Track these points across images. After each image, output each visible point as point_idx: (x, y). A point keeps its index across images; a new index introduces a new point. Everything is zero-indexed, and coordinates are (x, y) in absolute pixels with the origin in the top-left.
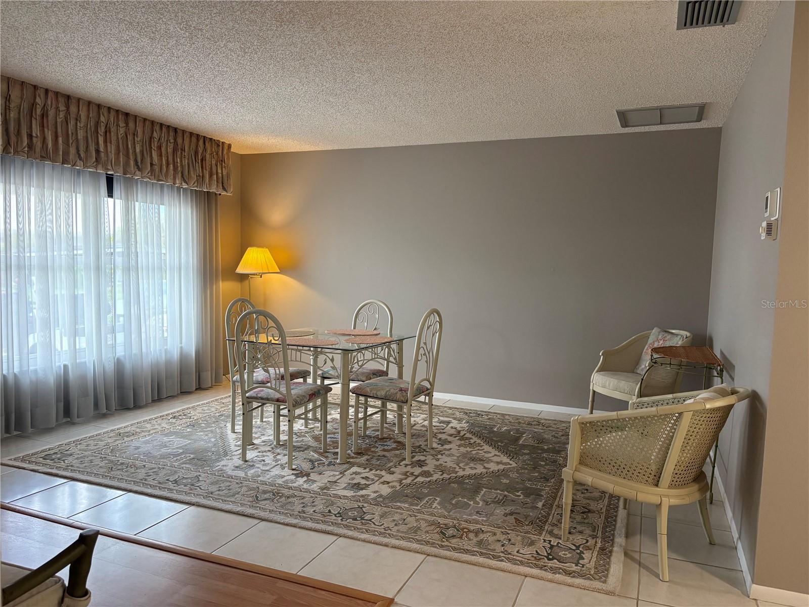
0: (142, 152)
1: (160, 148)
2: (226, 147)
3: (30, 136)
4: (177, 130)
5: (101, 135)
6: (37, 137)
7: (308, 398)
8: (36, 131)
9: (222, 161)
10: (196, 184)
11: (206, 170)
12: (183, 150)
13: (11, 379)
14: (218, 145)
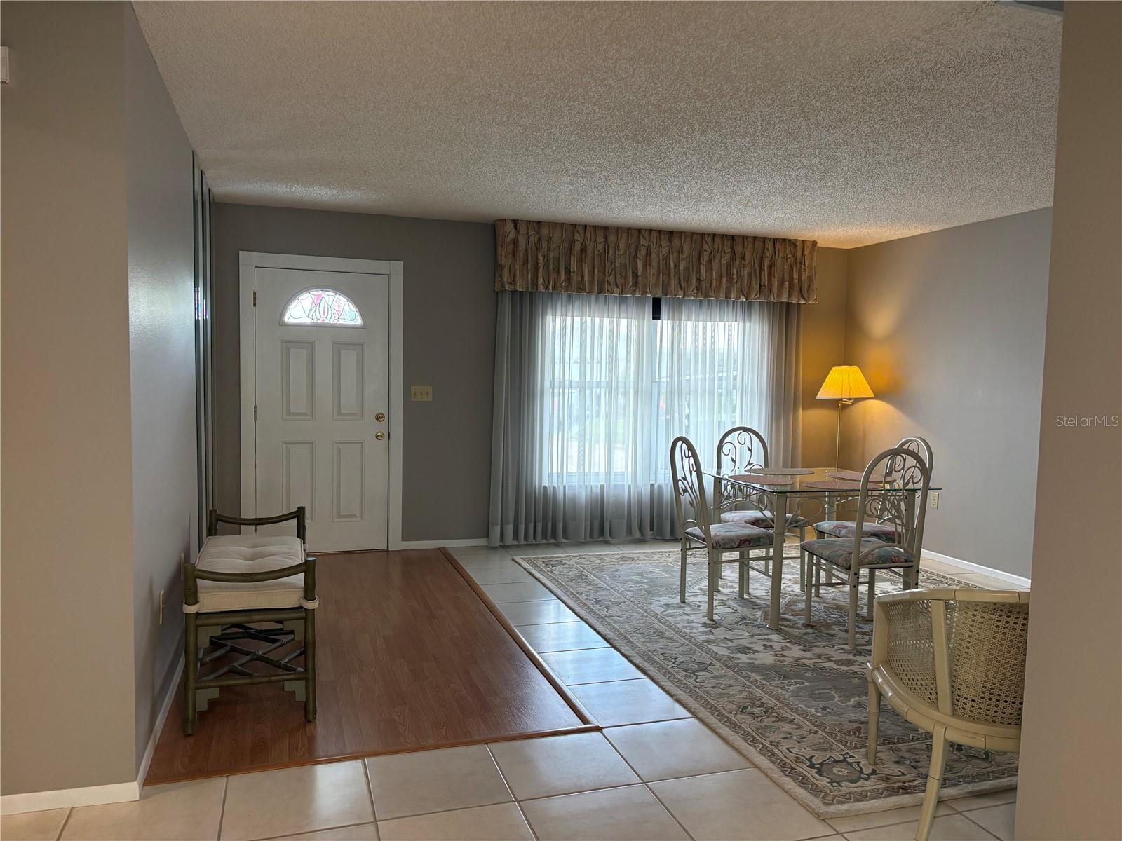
0: (687, 269)
1: (710, 261)
2: (808, 245)
3: (568, 271)
4: (735, 238)
5: (640, 259)
6: (574, 272)
7: (737, 544)
8: (574, 266)
9: (801, 263)
10: (758, 295)
11: (774, 277)
12: (743, 258)
13: (550, 491)
14: (795, 246)
